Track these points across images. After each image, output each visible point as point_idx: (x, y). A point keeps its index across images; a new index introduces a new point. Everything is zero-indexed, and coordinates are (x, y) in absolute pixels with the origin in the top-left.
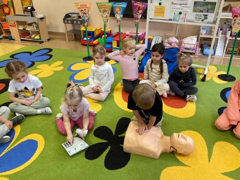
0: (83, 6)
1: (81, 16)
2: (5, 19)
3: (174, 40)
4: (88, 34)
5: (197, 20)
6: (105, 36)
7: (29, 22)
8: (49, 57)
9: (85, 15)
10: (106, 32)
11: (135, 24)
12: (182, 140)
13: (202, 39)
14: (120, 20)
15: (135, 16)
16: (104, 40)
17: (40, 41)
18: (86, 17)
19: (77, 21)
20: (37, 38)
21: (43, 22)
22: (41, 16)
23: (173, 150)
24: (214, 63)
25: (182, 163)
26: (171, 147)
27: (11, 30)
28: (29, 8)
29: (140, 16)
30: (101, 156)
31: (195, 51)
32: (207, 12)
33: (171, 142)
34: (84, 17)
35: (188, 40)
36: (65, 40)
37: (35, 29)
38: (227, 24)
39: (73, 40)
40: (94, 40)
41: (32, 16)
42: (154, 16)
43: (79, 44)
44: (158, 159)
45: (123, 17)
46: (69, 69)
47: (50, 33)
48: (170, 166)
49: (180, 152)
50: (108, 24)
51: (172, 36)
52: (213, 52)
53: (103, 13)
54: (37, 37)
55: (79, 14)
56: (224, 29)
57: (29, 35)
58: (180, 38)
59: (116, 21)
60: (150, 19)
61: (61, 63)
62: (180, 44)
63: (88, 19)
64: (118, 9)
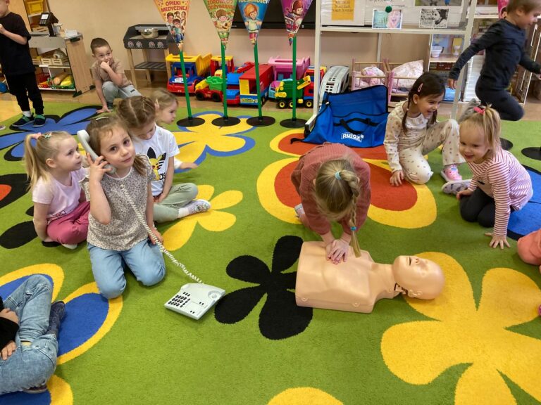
0: (172, 6)
3: (375, 72)
5: (425, 23)
7: (45, 50)
9: (177, 26)
11: (290, 40)
13: (433, 67)
14: (257, 31)
15: (289, 21)
17: (75, 90)
18: (180, 29)
19: (156, 42)
20: (67, 85)
21: (77, 47)
22: (72, 34)
25: (422, 314)
26: (396, 284)
28: (45, 17)
29: (300, 21)
30: (249, 315)
32: (447, 4)
33: (395, 274)
34: (176, 30)
35: (404, 70)
37: (61, 64)
41: (52, 34)
42: (331, 18)
44: (371, 313)
48: (398, 323)
49: (415, 295)
53: (218, 17)
54: (67, 83)
57: (46, 80)
58: (387, 66)
60: (323, 26)
64: (250, 9)
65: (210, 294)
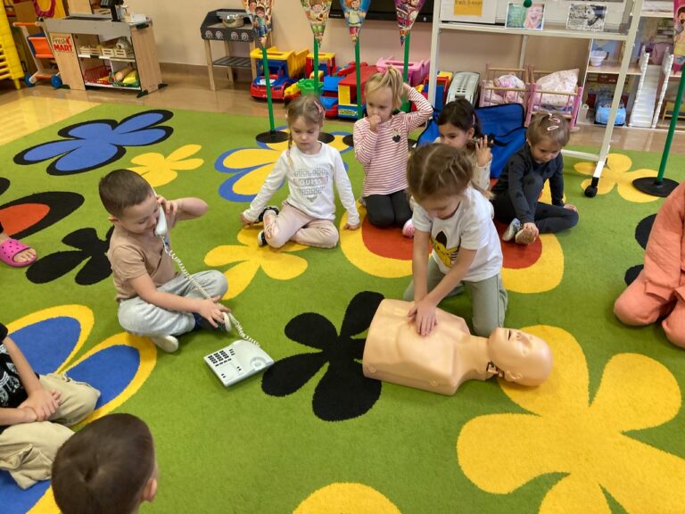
1: (251, 18)
2: (41, 28)
3: (513, 82)
4: (270, 68)
5: (575, 23)
6: (316, 74)
7: (107, 38)
8: (163, 133)
9: (261, 15)
10: (320, 62)
11: (402, 38)
12: (519, 347)
13: (592, 79)
14: (359, 25)
15: (401, 13)
16: (316, 84)
17: (139, 89)
18: (263, 20)
19: (239, 32)
20: (130, 83)
21: (145, 35)
22: (140, 19)
23: (495, 372)
24: (625, 148)
25: (518, 405)
26: (489, 363)
27: (58, 61)
29: (414, 15)
30: (303, 387)
31: (572, 114)
33: (490, 352)
34: (260, 20)
35: (552, 82)
36: (207, 86)
38: (665, 33)
39: (228, 87)
40: (288, 85)
42: (452, 13)
43: (244, 98)
44: (455, 395)
45: (367, 18)
46: (219, 166)
47: (165, 67)
48: (485, 414)
49: (514, 378)
50: (325, 39)
51: (507, 72)
52: (624, 116)
53: (312, 6)
54: (130, 79)
55: (244, 11)
56: (657, 48)
57: (107, 75)
58: (531, 76)
59: (347, 30)
60: (443, 22)
61: (196, 148)
62: (529, 92)
63: (271, 26)
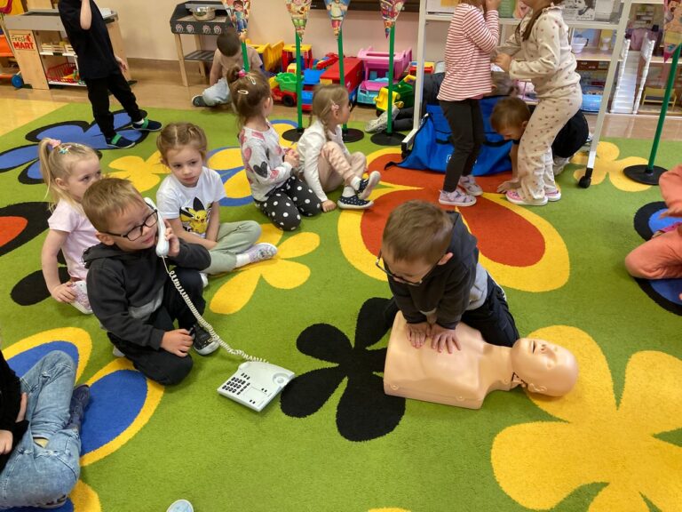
1: (228, 12)
9: (239, 9)
11: (386, 30)
12: (544, 361)
15: (385, 5)
18: (242, 14)
19: (212, 25)
25: (546, 413)
26: (514, 374)
27: (18, 59)
29: (399, 6)
30: (324, 406)
33: (513, 361)
34: (238, 15)
36: (180, 82)
39: (201, 82)
42: (439, 4)
44: (480, 409)
47: (132, 63)
48: (515, 424)
49: (538, 390)
57: (72, 72)
59: (330, 23)
60: (430, 13)
65: (275, 377)
